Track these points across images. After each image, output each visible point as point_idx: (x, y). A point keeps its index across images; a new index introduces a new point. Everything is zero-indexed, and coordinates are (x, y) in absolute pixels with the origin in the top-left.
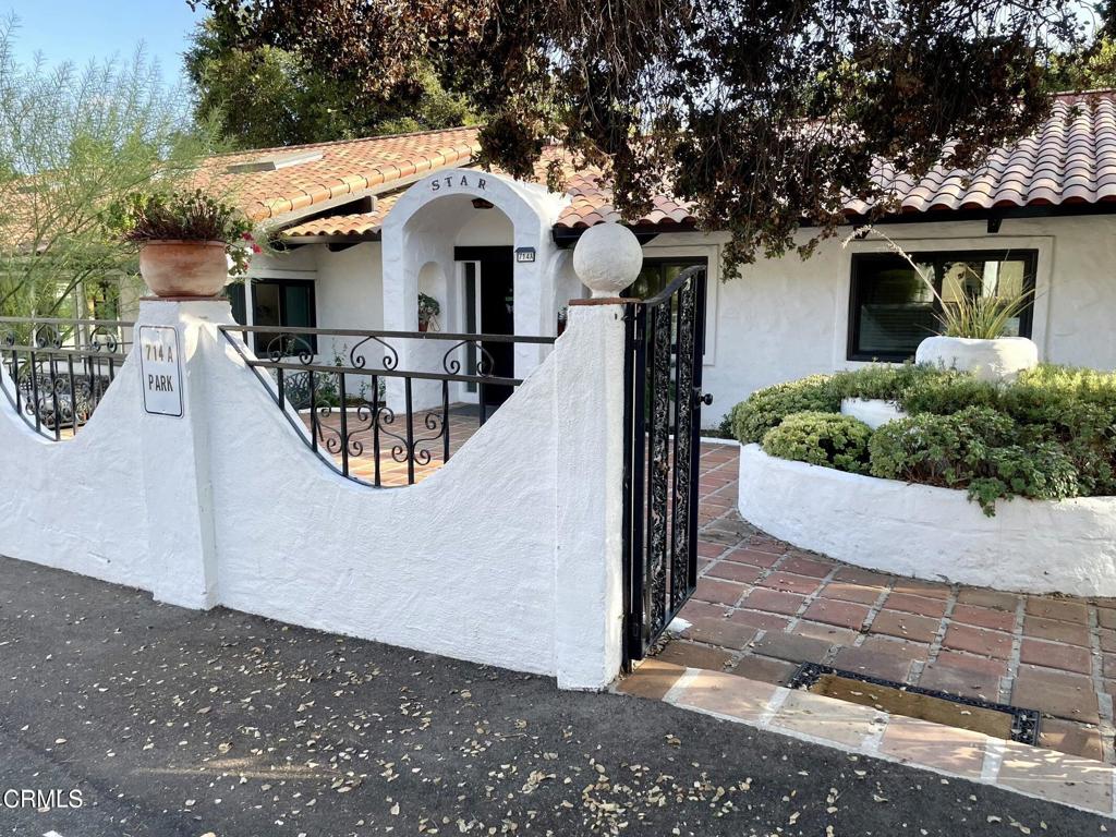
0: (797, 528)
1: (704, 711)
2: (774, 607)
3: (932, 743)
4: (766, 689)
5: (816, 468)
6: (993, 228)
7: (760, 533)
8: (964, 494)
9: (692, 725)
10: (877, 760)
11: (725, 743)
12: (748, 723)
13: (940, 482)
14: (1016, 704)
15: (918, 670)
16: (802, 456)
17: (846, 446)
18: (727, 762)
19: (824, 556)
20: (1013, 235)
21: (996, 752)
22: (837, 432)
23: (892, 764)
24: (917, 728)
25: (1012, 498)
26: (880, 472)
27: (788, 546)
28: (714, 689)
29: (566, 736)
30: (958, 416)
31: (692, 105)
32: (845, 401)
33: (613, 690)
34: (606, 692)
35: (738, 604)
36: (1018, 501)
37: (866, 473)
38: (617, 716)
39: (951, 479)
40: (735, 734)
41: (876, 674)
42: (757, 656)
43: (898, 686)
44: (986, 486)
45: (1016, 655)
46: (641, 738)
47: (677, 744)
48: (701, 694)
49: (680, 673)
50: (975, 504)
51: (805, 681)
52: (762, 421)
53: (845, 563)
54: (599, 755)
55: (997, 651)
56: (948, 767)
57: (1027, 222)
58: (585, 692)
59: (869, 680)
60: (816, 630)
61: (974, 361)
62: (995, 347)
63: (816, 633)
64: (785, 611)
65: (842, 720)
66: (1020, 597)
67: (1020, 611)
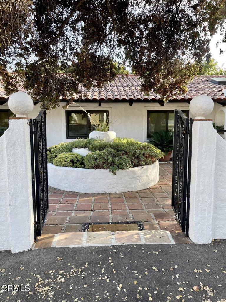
0: (66, 185)
1: (65, 246)
2: (67, 209)
3: (127, 237)
4: (80, 234)
5: (71, 168)
6: (100, 105)
7: (55, 189)
8: (108, 170)
9: (63, 252)
10: (117, 246)
11: (76, 254)
12: (80, 246)
13: (103, 168)
14: (136, 221)
15: (111, 218)
16: (66, 165)
17: (77, 161)
18: (78, 260)
19: (74, 192)
20: (104, 107)
21: (142, 234)
22: (74, 158)
23: (121, 245)
24: (122, 234)
25: (119, 170)
26: (88, 167)
27: (64, 191)
28: (66, 239)
29: (22, 269)
30: (105, 151)
31: (26, 61)
32: (74, 149)
33: (33, 249)
34: (31, 250)
35: (56, 211)
36: (120, 170)
37: (84, 168)
38: (38, 257)
39: (106, 167)
40: (77, 251)
41: (102, 221)
42: (70, 225)
43: (109, 223)
44: (113, 168)
45: (127, 208)
46: (49, 261)
47: (61, 259)
48: (63, 241)
49: (53, 237)
50: (111, 172)
51: (86, 228)
52: (52, 156)
53: (80, 193)
54: (36, 272)
55: (123, 208)
56: (134, 242)
57: (106, 104)
58: (23, 252)
59: (102, 223)
60: (80, 213)
61: (104, 137)
62: (108, 133)
63: (80, 214)
64: (70, 210)
65: (104, 237)
66: (122, 194)
67: (124, 197)
